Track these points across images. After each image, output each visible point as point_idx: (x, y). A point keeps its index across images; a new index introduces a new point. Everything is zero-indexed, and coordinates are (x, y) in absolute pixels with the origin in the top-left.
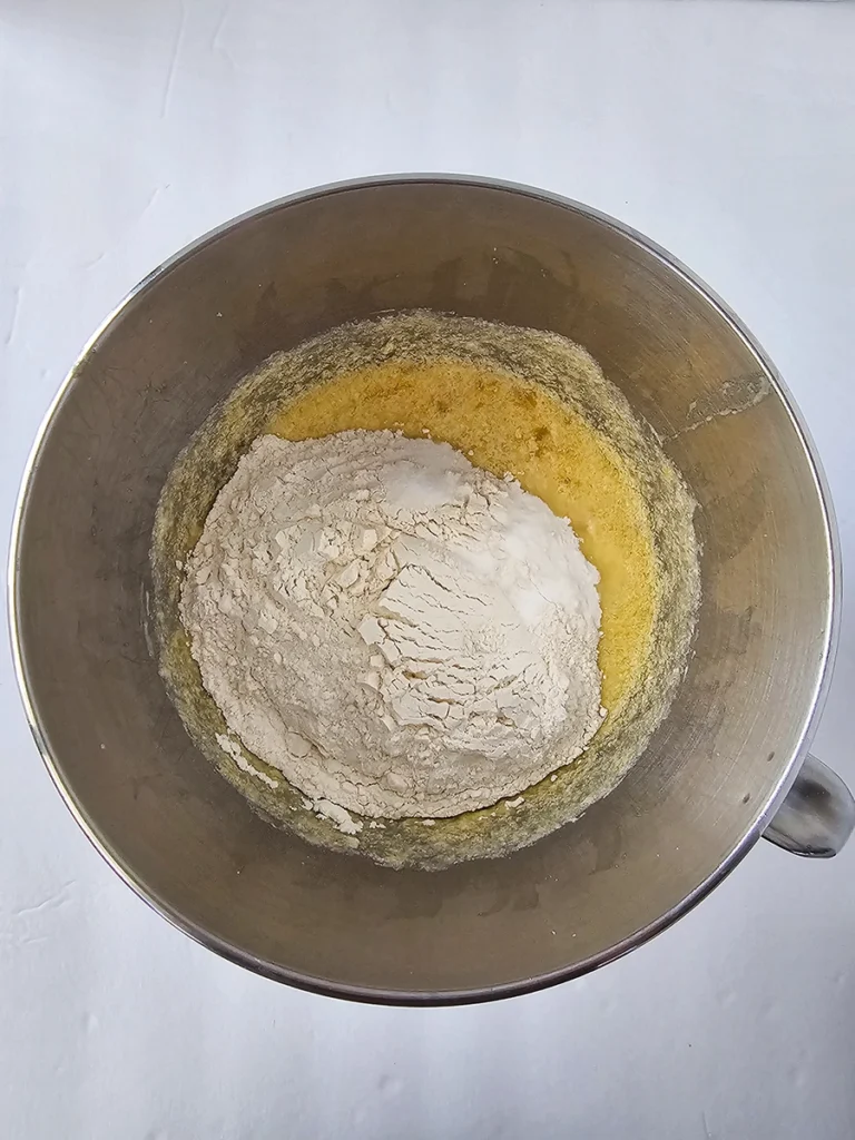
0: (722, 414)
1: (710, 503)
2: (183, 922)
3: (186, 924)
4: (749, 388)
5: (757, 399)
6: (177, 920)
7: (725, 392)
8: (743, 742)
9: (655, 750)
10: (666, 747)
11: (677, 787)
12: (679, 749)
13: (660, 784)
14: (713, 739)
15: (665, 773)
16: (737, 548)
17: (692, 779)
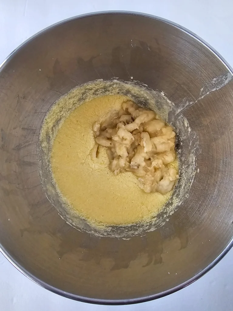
0: (213, 90)
1: (209, 123)
2: (38, 281)
3: (39, 282)
4: (223, 78)
5: (227, 82)
6: (36, 281)
7: (214, 82)
8: (229, 202)
9: (196, 206)
10: (200, 205)
11: (206, 218)
12: (205, 205)
13: (200, 217)
14: (217, 201)
15: (201, 213)
16: (220, 137)
17: (211, 215)
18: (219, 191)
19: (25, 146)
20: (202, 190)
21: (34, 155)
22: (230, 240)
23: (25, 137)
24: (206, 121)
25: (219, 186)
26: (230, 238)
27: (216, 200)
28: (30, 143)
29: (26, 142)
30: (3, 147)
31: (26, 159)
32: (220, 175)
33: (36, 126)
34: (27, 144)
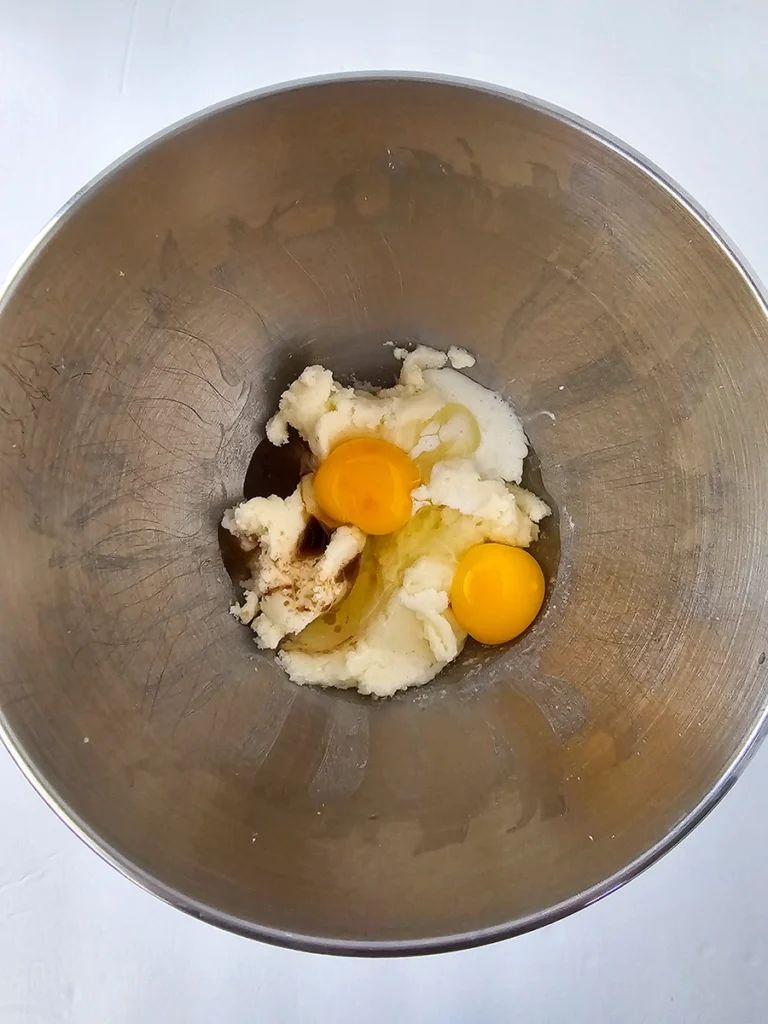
8: (743, 601)
9: (648, 625)
10: (659, 621)
11: (682, 659)
12: (674, 621)
13: (662, 659)
14: (707, 603)
15: (665, 647)
16: (690, 408)
17: (695, 649)
18: (710, 572)
19: (100, 511)
20: (657, 575)
21: (129, 532)
22: (760, 713)
23: (96, 483)
24: (645, 364)
25: (707, 556)
26: (759, 709)
27: (705, 600)
28: (114, 497)
29: (100, 496)
30: (36, 524)
31: (106, 550)
32: (705, 524)
33: (124, 443)
34: (105, 502)
